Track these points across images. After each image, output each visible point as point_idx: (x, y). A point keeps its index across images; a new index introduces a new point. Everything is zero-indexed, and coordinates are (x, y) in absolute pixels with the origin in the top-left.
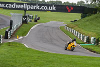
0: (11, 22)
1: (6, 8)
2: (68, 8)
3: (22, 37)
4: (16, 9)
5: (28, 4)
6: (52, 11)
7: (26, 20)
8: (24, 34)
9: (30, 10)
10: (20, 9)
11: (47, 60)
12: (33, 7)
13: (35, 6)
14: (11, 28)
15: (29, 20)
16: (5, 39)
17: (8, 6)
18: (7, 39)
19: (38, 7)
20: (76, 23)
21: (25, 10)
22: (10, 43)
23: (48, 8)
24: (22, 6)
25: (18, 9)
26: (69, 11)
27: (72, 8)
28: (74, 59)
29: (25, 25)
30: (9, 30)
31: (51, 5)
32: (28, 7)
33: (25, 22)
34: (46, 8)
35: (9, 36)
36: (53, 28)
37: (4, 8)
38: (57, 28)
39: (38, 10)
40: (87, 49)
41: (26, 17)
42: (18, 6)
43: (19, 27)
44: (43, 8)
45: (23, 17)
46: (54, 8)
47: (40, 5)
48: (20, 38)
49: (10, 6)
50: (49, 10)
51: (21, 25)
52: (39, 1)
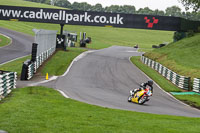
0: (35, 46)
1: (24, 20)
2: (148, 21)
3: (55, 77)
4: (43, 21)
5: (67, 12)
6: (115, 26)
7: (63, 43)
8: (59, 70)
9: (72, 23)
10: (52, 21)
11: (106, 122)
12: (77, 18)
13: (82, 16)
14: (33, 59)
15: (69, 43)
16: (22, 80)
17: (27, 14)
18: (26, 79)
19: (87, 18)
20: (163, 50)
21: (62, 23)
22: (31, 88)
23: (108, 19)
24: (55, 16)
25: (47, 21)
26: (150, 25)
27: (156, 21)
28: (160, 121)
29: (61, 52)
30: (30, 63)
31: (114, 15)
32: (68, 18)
33: (61, 47)
34: (103, 19)
35: (30, 74)
36: (118, 59)
37: (20, 19)
38: (126, 59)
39: (87, 24)
40: (185, 101)
42: (48, 16)
43: (50, 57)
44: (98, 19)
45: (58, 36)
46: (119, 20)
47: (92, 14)
48: (51, 79)
49: (33, 15)
50: (109, 24)
51: (54, 54)
52: (89, 6)
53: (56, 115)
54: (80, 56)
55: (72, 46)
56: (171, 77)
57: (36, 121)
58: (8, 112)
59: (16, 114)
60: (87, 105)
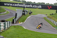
0: (16, 14)
2: (48, 7)
3: (22, 23)
4: (19, 7)
5: (26, 4)
6: (39, 8)
7: (24, 13)
8: (23, 21)
9: (27, 7)
10: (21, 7)
11: (36, 36)
12: (28, 6)
13: (30, 6)
14: (16, 18)
15: (26, 13)
16: (12, 23)
17: (14, 5)
19: (31, 6)
21: (24, 7)
22: (15, 26)
23: (37, 6)
24: (22, 5)
28: (52, 36)
29: (24, 16)
31: (39, 5)
32: (26, 6)
33: (24, 14)
34: (36, 6)
35: (15, 22)
36: (40, 18)
37: (12, 6)
38: (42, 18)
39: (31, 8)
41: (24, 11)
42: (20, 5)
43: (21, 17)
44: (34, 6)
45: (23, 11)
46: (40, 7)
47: (33, 5)
48: (21, 23)
49: (16, 5)
50: (38, 8)
51: (22, 16)
52: (32, 3)
53: (22, 34)
54: (29, 17)
55: (27, 14)
56: (55, 23)
57: (17, 35)
58: (9, 33)
59: (11, 33)
60: (31, 31)
